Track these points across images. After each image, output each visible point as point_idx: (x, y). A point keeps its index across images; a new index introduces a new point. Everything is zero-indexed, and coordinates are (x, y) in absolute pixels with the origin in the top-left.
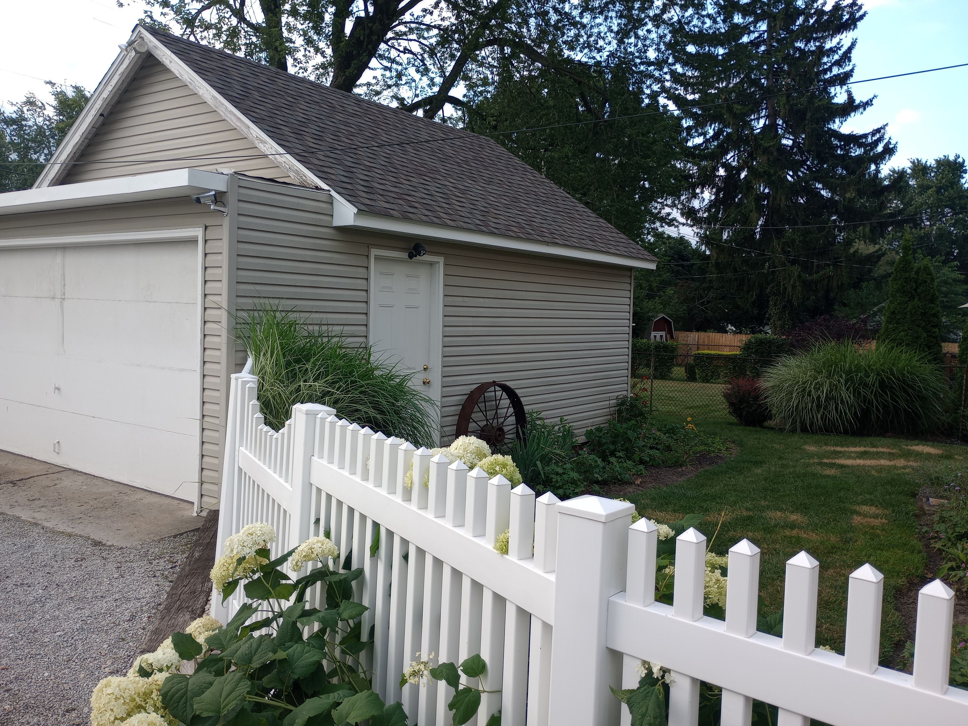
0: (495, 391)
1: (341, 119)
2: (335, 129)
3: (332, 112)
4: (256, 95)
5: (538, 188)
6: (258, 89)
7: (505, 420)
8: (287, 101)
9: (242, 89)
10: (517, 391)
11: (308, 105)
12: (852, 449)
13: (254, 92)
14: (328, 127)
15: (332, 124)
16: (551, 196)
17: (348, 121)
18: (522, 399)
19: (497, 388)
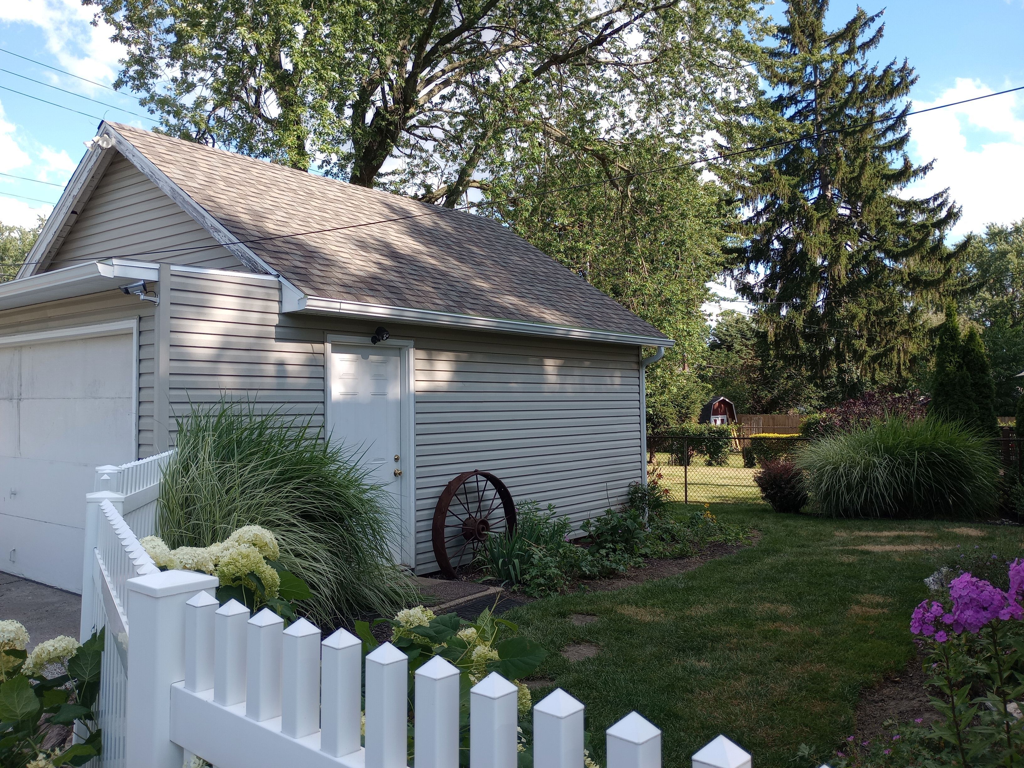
0: (477, 481)
1: (317, 205)
2: (307, 215)
3: (309, 199)
4: (221, 185)
5: (538, 267)
6: (224, 179)
7: (489, 514)
8: (258, 189)
9: (207, 179)
10: (503, 481)
11: (282, 193)
12: (886, 533)
13: (219, 182)
14: (299, 213)
15: (305, 211)
16: (552, 275)
17: (325, 207)
18: (509, 490)
19: (480, 478)
